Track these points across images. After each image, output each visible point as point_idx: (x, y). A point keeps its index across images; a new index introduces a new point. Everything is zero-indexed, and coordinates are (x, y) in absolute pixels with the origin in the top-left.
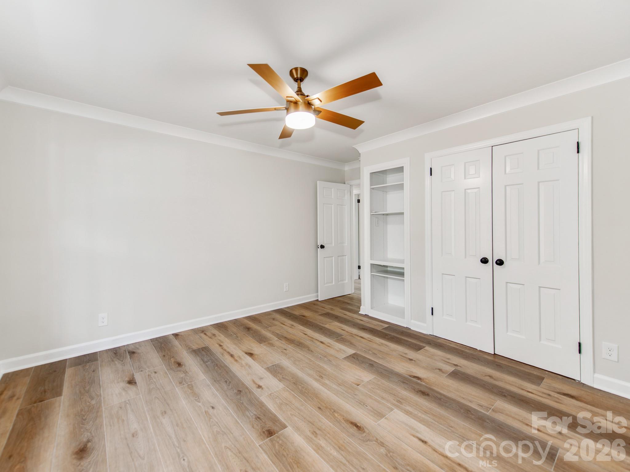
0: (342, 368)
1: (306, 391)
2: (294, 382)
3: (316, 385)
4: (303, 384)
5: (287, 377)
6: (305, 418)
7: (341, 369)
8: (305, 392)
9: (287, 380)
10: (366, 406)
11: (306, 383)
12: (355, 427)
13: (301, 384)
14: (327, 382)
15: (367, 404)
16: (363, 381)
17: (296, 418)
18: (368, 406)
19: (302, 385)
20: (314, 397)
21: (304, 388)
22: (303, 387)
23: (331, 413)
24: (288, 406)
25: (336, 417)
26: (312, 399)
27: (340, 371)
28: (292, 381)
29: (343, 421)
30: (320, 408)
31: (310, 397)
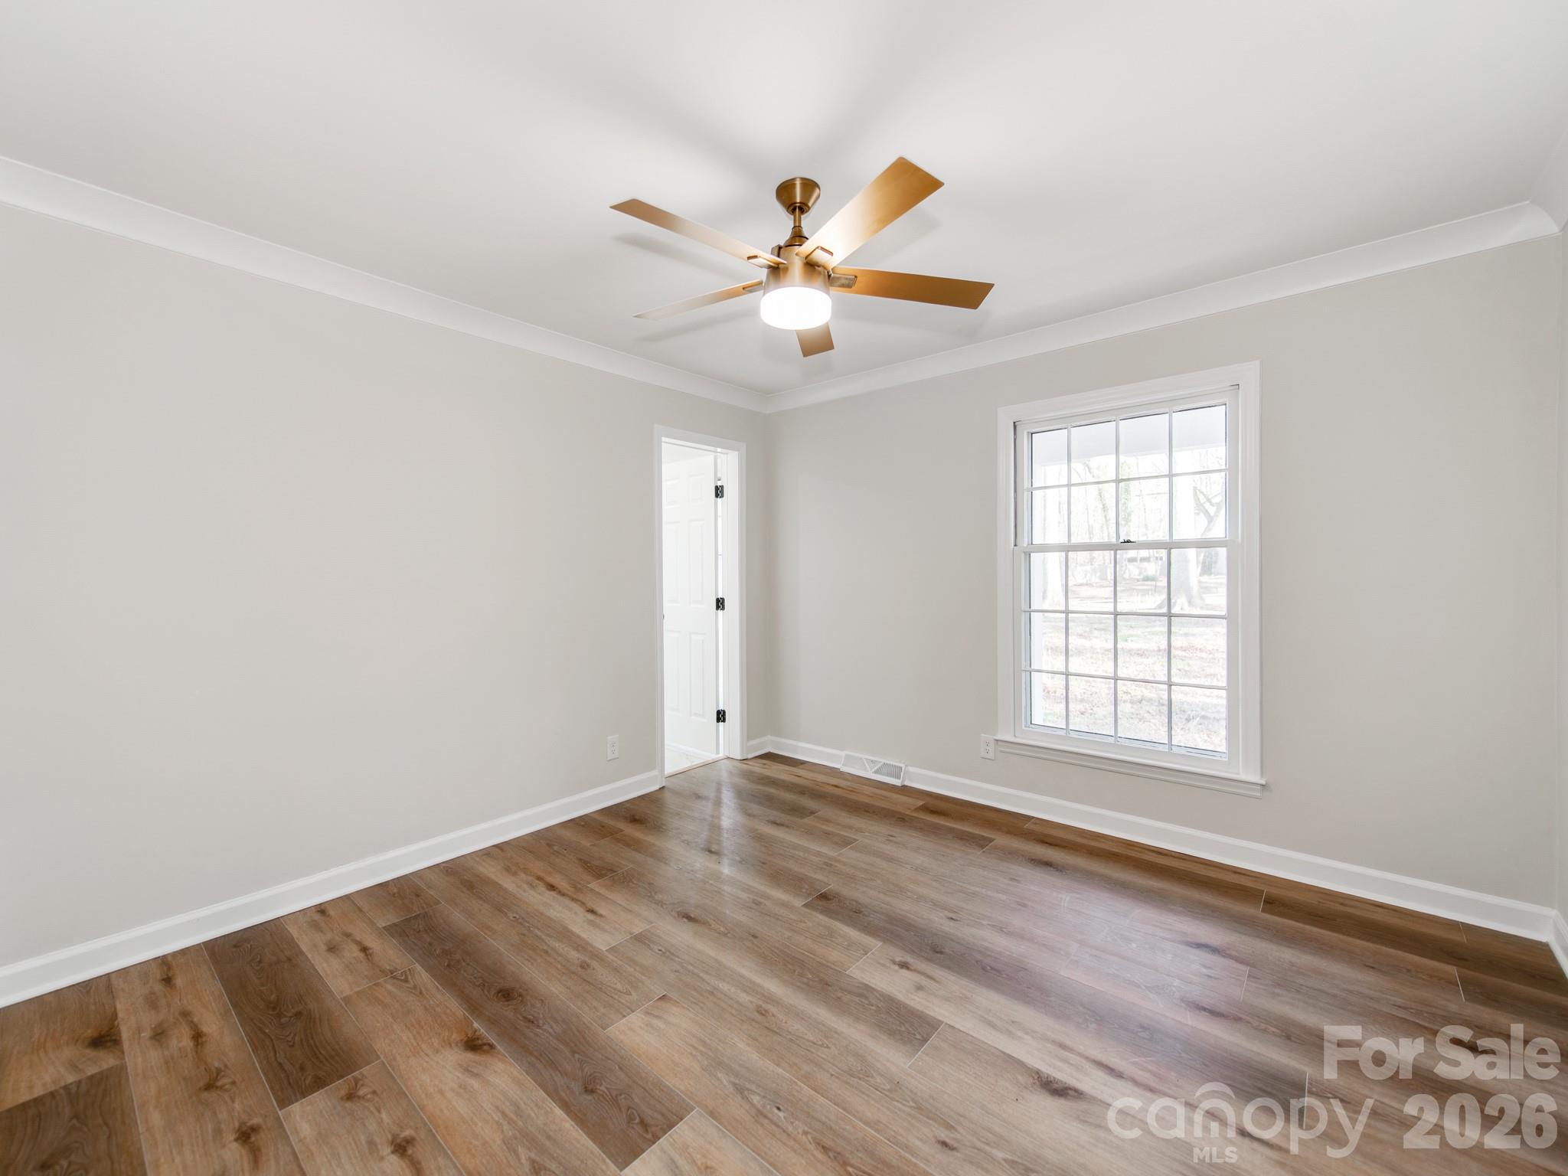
0: (699, 1057)
1: (790, 966)
2: (830, 988)
3: (772, 986)
4: (803, 983)
5: (857, 999)
6: (778, 919)
7: (702, 1053)
8: (793, 964)
9: (850, 992)
10: (660, 950)
11: (798, 987)
12: (692, 916)
13: (811, 983)
14: (744, 998)
15: (658, 954)
16: (647, 1013)
17: (793, 917)
18: (657, 951)
19: (805, 980)
20: (771, 955)
21: (796, 973)
22: (801, 975)
23: (732, 932)
24: (817, 934)
25: (723, 926)
26: (773, 951)
27: (704, 1043)
28: (836, 991)
29: (711, 922)
30: (755, 937)
31: (778, 955)
